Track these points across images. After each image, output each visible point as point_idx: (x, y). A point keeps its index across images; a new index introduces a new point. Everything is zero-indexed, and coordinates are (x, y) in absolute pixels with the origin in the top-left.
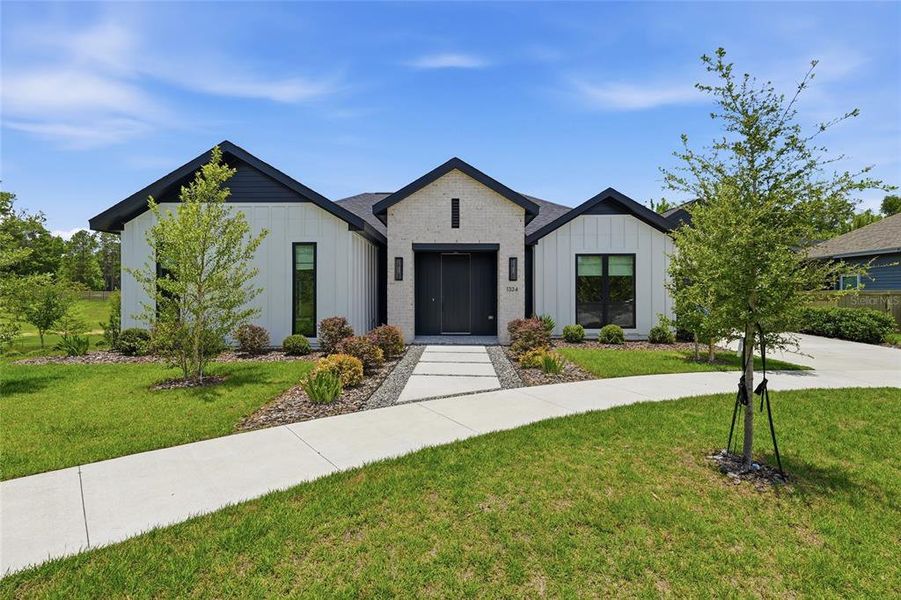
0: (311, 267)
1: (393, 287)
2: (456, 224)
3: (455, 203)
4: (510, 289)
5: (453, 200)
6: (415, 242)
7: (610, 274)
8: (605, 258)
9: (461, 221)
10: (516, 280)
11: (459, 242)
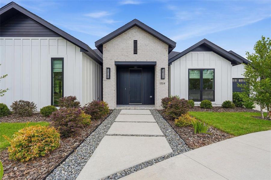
0: (61, 71)
1: (106, 82)
2: (135, 52)
3: (135, 42)
4: (161, 83)
5: (134, 41)
6: (116, 61)
7: (203, 78)
8: (201, 71)
9: (138, 51)
10: (164, 79)
11: (137, 61)
